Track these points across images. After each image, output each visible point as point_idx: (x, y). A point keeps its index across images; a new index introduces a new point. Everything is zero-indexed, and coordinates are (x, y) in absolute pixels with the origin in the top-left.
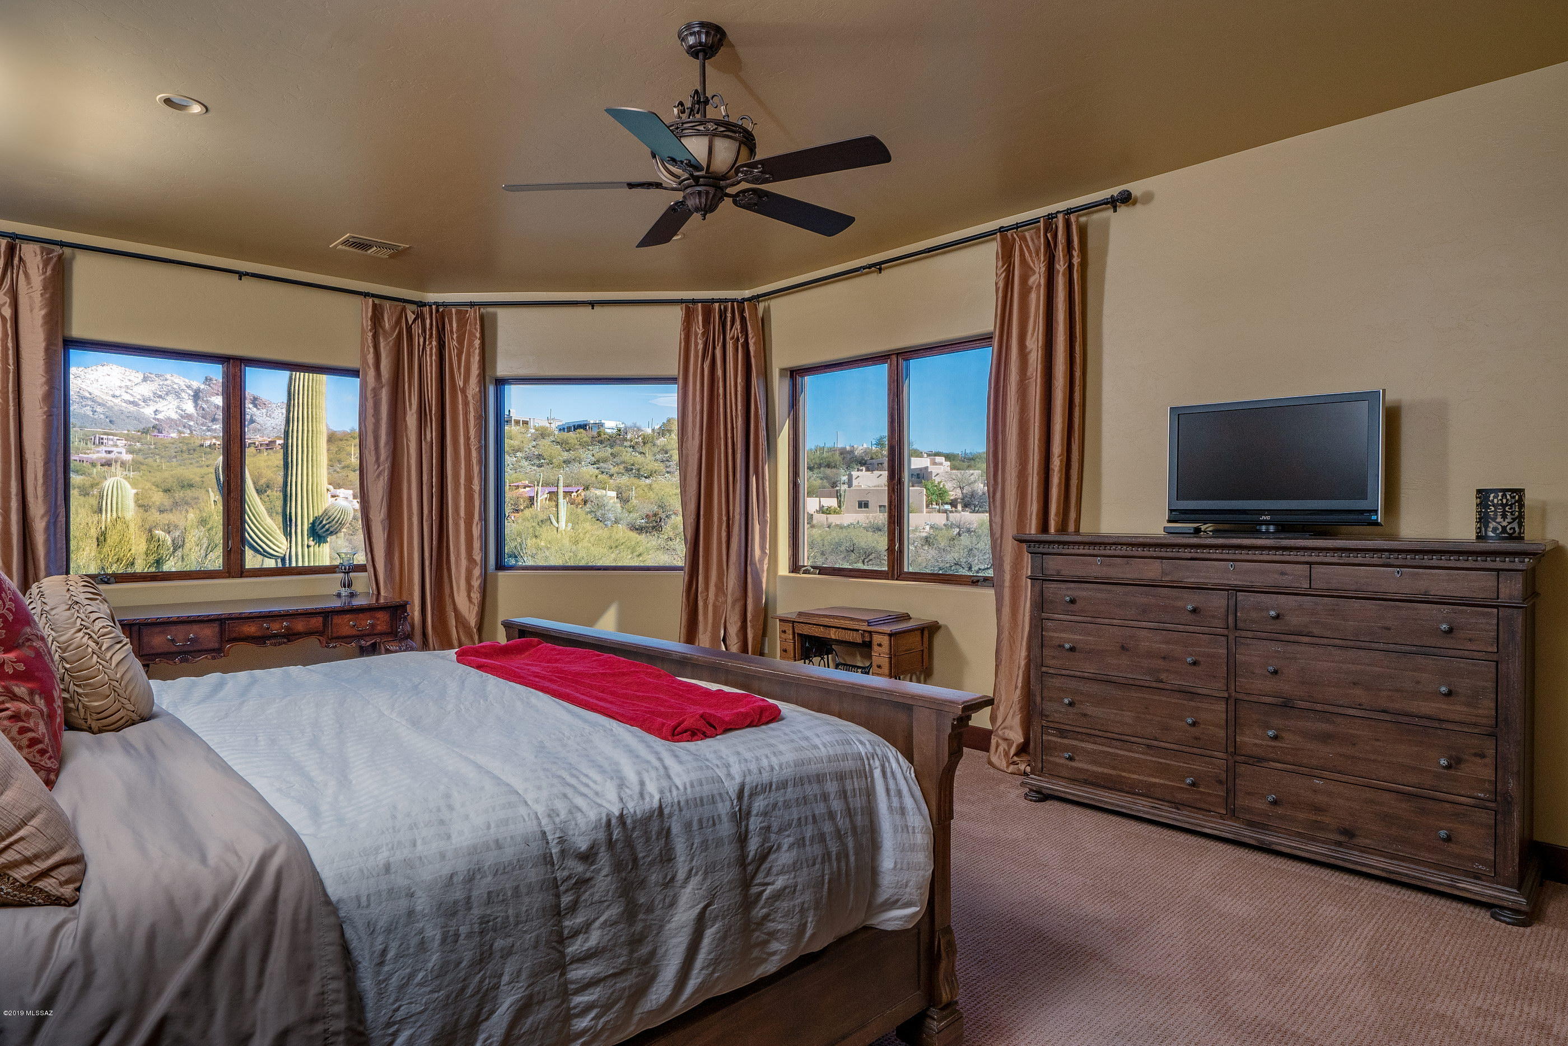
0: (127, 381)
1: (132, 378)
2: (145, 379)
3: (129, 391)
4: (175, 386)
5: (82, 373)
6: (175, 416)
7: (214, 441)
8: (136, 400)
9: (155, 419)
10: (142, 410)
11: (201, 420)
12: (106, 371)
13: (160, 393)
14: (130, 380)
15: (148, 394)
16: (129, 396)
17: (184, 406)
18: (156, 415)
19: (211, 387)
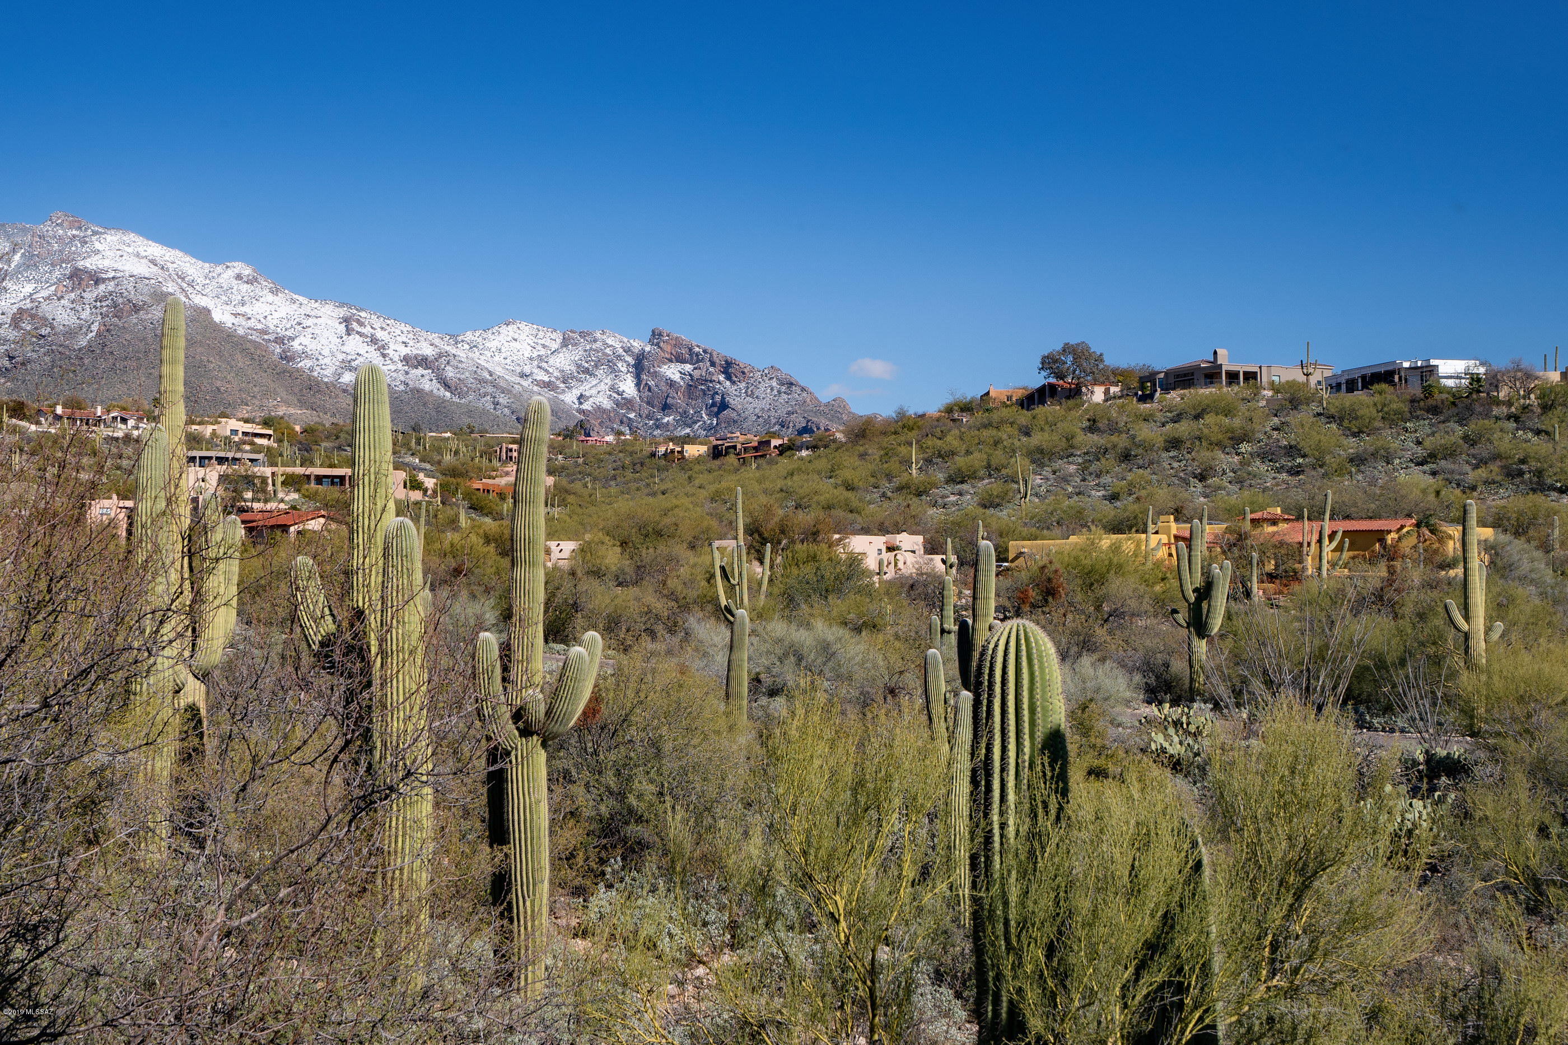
0: (539, 347)
1: (548, 342)
2: (565, 343)
3: (544, 365)
4: (608, 351)
5: (480, 340)
6: (607, 404)
7: (671, 446)
8: (553, 379)
9: (579, 411)
10: (561, 397)
11: (646, 409)
12: (511, 334)
13: (586, 365)
14: (544, 346)
15: (569, 368)
16: (543, 373)
17: (621, 384)
18: (581, 403)
19: (659, 347)
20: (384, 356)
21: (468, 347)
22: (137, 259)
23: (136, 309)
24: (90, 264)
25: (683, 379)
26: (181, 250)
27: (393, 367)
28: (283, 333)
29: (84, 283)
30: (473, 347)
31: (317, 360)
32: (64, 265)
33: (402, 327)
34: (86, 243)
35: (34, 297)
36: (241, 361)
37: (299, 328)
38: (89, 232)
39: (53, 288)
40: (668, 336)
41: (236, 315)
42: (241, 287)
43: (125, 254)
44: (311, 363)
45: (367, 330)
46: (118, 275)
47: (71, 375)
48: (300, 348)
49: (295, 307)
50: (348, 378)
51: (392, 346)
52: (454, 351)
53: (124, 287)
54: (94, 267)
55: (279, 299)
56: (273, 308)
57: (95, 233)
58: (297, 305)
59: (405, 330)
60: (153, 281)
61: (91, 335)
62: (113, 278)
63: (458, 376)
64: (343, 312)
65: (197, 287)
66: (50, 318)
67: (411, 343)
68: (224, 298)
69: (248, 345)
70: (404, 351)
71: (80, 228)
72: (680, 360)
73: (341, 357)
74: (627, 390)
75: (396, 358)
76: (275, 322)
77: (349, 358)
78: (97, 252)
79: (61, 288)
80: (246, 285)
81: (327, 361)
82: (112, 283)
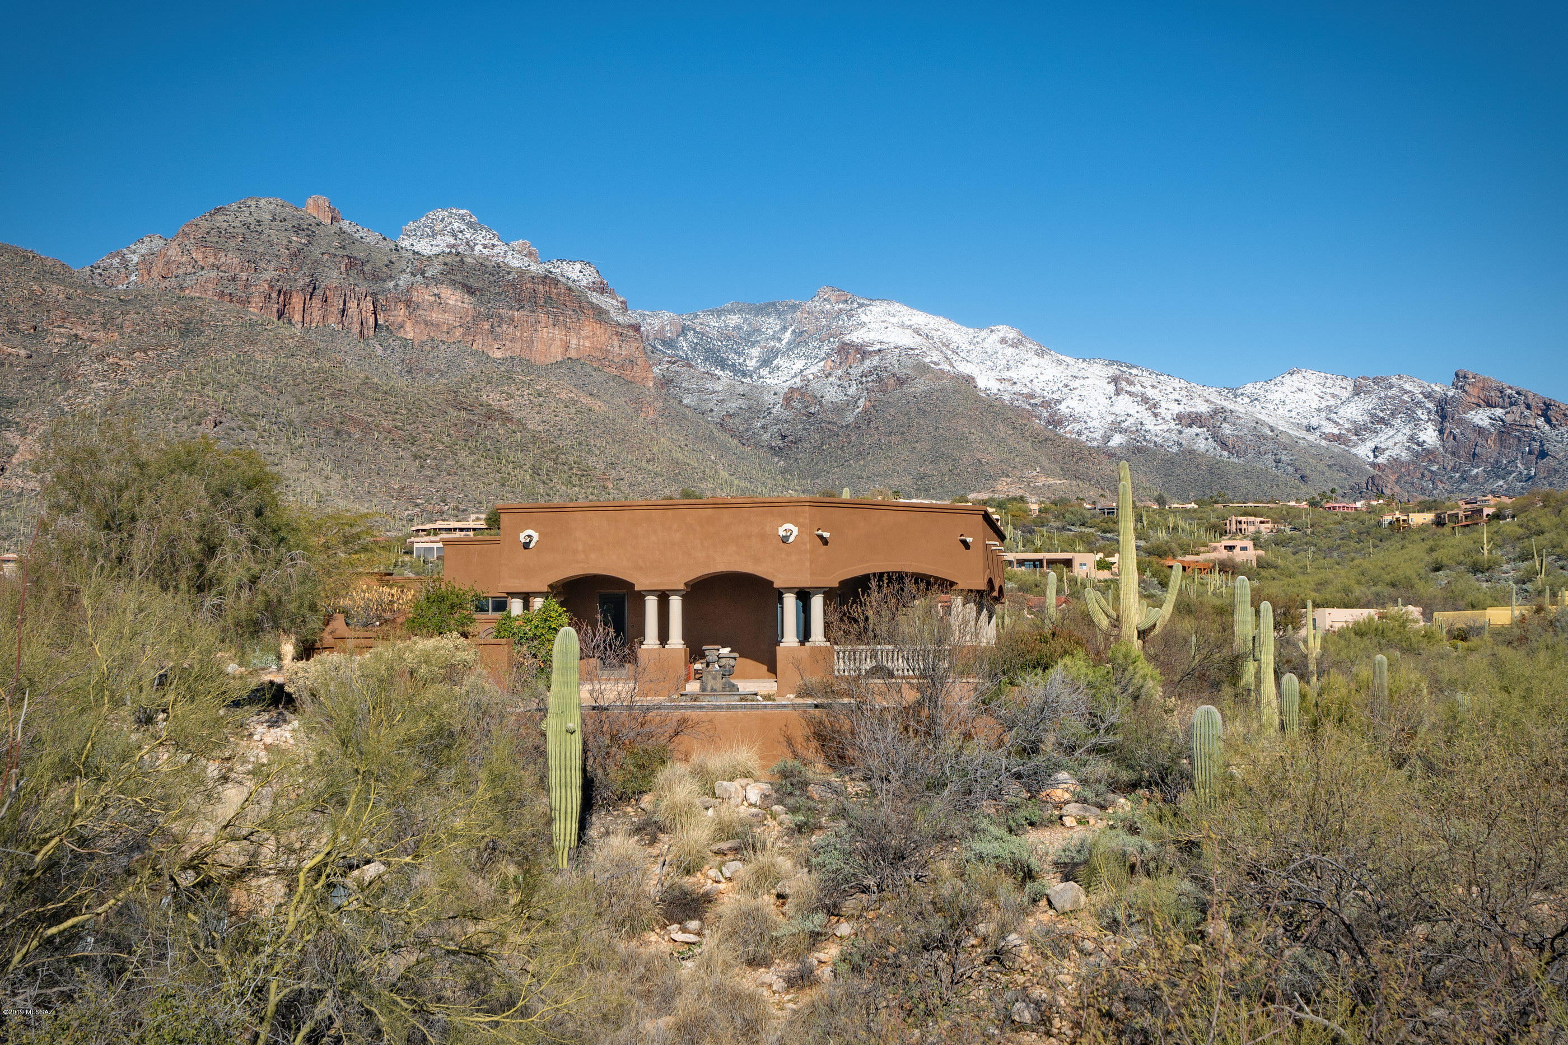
0: (1327, 397)
1: (1337, 391)
2: (1357, 391)
3: (1333, 416)
4: (1406, 397)
5: (1261, 392)
6: (1405, 456)
8: (1343, 431)
9: (1374, 465)
10: (1354, 450)
11: (1450, 462)
12: (1296, 384)
13: (1381, 414)
14: (1333, 395)
15: (1362, 418)
16: (1331, 425)
17: (1421, 434)
18: (1376, 457)
19: (1465, 391)
20: (1156, 415)
21: (1248, 401)
22: (901, 330)
23: (901, 382)
24: (856, 337)
25: (1493, 425)
26: (945, 317)
27: (1165, 427)
28: (1051, 396)
29: (851, 357)
30: (1254, 400)
31: (1086, 422)
32: (832, 340)
33: (1176, 383)
34: (853, 316)
35: (804, 373)
36: (1002, 430)
37: (1066, 390)
38: (855, 305)
39: (822, 364)
40: (1474, 378)
41: (1001, 380)
42: (1006, 351)
43: (890, 325)
44: (1079, 427)
45: (1137, 389)
46: (884, 347)
47: (840, 452)
48: (1067, 411)
49: (1061, 368)
50: (1117, 440)
51: (1164, 405)
52: (1229, 405)
53: (888, 361)
54: (860, 341)
55: (1045, 362)
56: (1038, 371)
57: (861, 305)
58: (1064, 366)
59: (1177, 386)
60: (917, 352)
61: (858, 410)
62: (880, 351)
63: (1236, 433)
64: (1113, 371)
65: (961, 354)
66: (819, 396)
67: (1184, 400)
68: (989, 363)
69: (1010, 414)
70: (1176, 409)
71: (846, 301)
72: (1489, 405)
73: (1110, 418)
74: (1429, 441)
75: (1169, 417)
76: (1041, 385)
77: (1119, 419)
78: (863, 325)
79: (830, 363)
80: (1011, 349)
81: (1096, 423)
82: (877, 358)
